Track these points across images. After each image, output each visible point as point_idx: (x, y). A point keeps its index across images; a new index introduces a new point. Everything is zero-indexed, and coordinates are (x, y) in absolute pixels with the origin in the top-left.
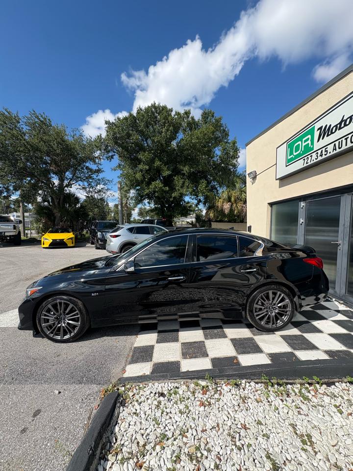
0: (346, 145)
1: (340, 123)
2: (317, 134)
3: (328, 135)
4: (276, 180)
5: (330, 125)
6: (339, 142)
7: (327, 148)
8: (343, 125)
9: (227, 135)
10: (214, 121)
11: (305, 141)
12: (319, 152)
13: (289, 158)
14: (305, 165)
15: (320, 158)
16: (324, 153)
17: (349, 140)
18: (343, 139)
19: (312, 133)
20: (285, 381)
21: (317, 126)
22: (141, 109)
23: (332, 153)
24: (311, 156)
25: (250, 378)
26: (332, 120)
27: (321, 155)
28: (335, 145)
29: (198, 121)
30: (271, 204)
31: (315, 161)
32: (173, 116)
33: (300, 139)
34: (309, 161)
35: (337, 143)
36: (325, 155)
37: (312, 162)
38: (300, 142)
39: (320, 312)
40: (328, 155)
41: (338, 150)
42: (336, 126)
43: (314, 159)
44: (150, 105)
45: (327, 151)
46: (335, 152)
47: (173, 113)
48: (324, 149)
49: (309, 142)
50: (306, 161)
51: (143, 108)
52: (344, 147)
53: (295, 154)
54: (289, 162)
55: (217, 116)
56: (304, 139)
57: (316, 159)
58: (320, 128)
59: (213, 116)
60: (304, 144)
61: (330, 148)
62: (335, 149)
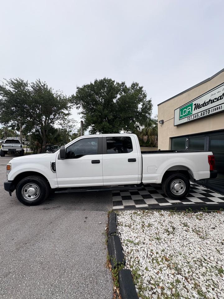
0: (206, 114)
1: (204, 104)
2: (194, 107)
3: (199, 108)
4: (174, 126)
5: (200, 104)
8: (205, 105)
9: (146, 96)
10: (138, 88)
11: (189, 109)
12: (195, 115)
13: (181, 116)
14: (188, 121)
15: (195, 118)
16: (197, 116)
17: (207, 112)
18: (205, 111)
19: (191, 105)
20: (178, 211)
21: (194, 103)
22: (97, 81)
23: (200, 117)
24: (191, 117)
25: (165, 210)
26: (200, 101)
27: (196, 117)
28: (201, 113)
29: (129, 88)
30: (171, 138)
31: (193, 119)
32: (115, 85)
33: (186, 108)
34: (190, 119)
35: (202, 112)
36: (197, 117)
37: (192, 120)
38: (186, 109)
39: (194, 190)
40: (199, 117)
41: (203, 116)
42: (202, 105)
43: (192, 118)
44: (103, 79)
45: (198, 115)
46: (201, 116)
47: (115, 83)
48: (197, 114)
49: (190, 110)
50: (189, 118)
51: (98, 80)
52: (205, 115)
53: (184, 114)
54: (181, 118)
55: (140, 85)
56: (188, 108)
57: (193, 118)
58: (195, 104)
59: (138, 86)
60: (188, 111)
61: (200, 114)
62: (201, 115)
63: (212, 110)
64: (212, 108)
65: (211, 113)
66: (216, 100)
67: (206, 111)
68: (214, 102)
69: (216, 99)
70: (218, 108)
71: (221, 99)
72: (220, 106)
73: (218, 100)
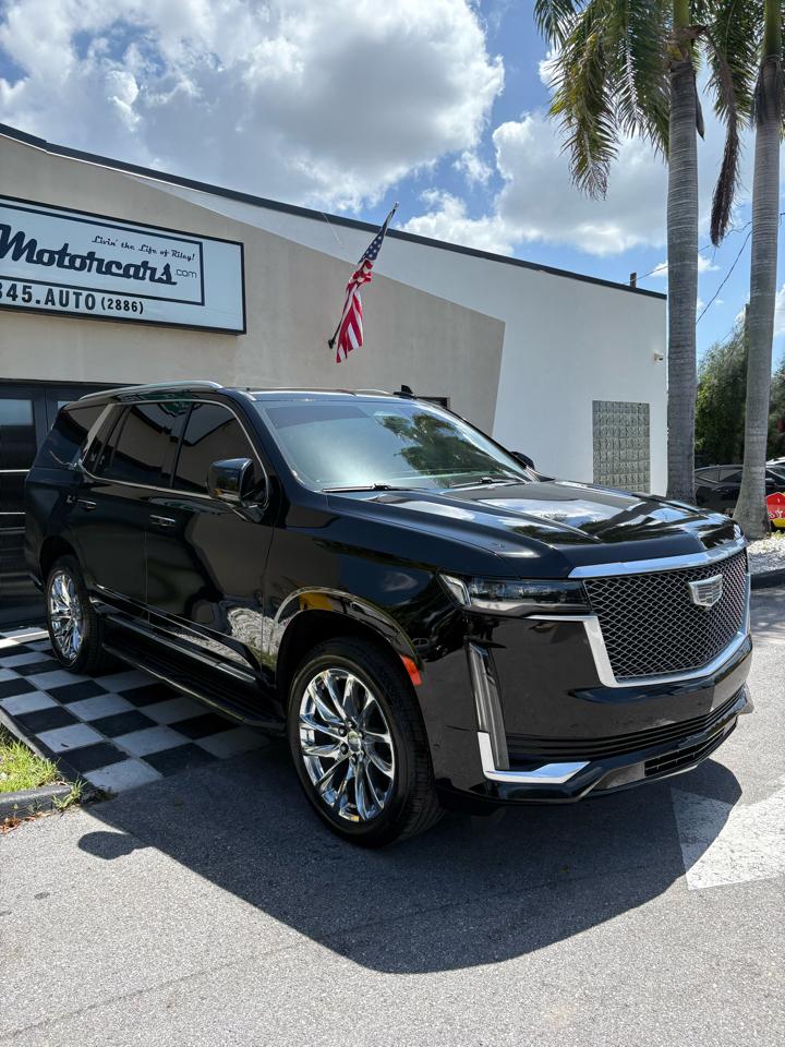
1: (61, 254)
6: (61, 292)
7: (30, 287)
8: (66, 263)
12: (7, 285)
16: (19, 293)
17: (82, 299)
18: (71, 291)
23: (42, 306)
26: (46, 233)
27: (13, 297)
28: (51, 292)
36: (23, 300)
40: (32, 304)
41: (58, 307)
42: (50, 254)
45: (30, 294)
46: (50, 306)
48: (19, 285)
52: (71, 307)
61: (39, 293)
62: (50, 298)
63: (106, 304)
64: (107, 296)
65: (98, 310)
66: (121, 272)
67: (78, 295)
68: (109, 272)
69: (119, 265)
70: (130, 306)
71: (136, 276)
72: (137, 300)
73: (126, 275)
